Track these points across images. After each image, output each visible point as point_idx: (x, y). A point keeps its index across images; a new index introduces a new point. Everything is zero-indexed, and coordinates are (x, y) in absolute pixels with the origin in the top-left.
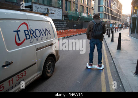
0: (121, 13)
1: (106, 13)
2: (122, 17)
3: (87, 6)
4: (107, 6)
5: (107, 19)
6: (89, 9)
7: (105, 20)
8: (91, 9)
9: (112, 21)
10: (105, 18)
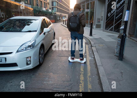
0: (69, 7)
1: (58, 7)
2: (70, 11)
3: (45, 2)
4: (59, 2)
5: (59, 12)
6: (46, 3)
7: (58, 13)
8: (47, 4)
9: (63, 14)
10: (58, 12)
